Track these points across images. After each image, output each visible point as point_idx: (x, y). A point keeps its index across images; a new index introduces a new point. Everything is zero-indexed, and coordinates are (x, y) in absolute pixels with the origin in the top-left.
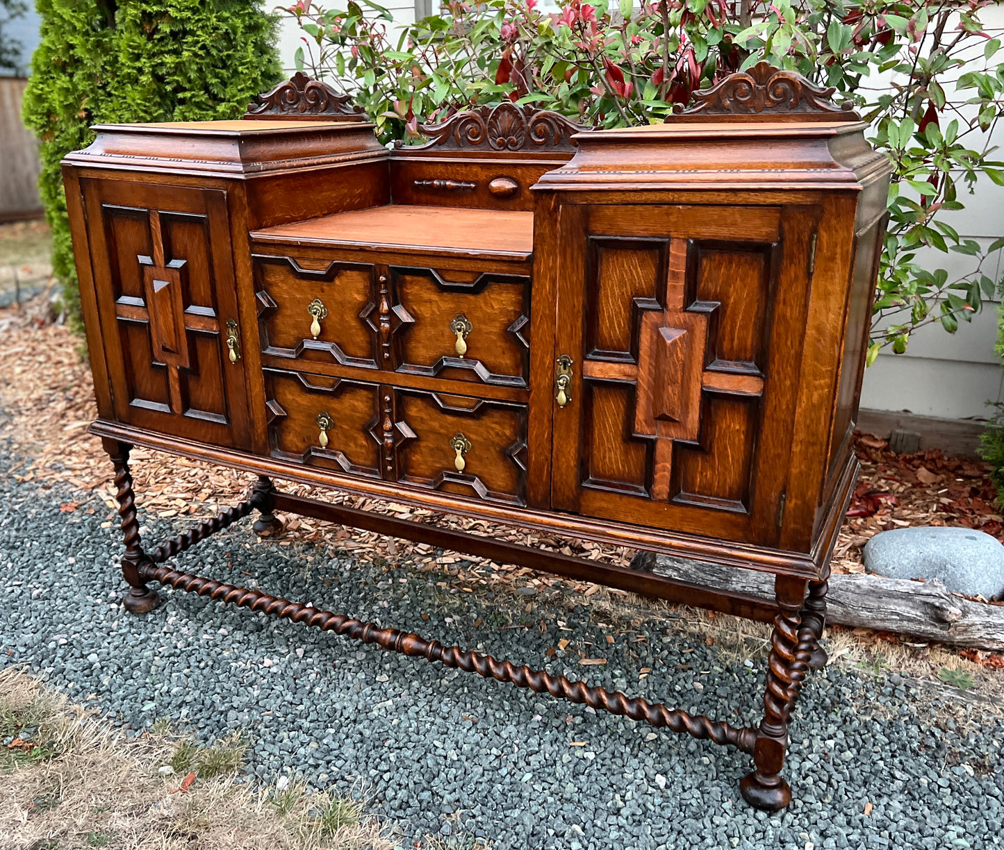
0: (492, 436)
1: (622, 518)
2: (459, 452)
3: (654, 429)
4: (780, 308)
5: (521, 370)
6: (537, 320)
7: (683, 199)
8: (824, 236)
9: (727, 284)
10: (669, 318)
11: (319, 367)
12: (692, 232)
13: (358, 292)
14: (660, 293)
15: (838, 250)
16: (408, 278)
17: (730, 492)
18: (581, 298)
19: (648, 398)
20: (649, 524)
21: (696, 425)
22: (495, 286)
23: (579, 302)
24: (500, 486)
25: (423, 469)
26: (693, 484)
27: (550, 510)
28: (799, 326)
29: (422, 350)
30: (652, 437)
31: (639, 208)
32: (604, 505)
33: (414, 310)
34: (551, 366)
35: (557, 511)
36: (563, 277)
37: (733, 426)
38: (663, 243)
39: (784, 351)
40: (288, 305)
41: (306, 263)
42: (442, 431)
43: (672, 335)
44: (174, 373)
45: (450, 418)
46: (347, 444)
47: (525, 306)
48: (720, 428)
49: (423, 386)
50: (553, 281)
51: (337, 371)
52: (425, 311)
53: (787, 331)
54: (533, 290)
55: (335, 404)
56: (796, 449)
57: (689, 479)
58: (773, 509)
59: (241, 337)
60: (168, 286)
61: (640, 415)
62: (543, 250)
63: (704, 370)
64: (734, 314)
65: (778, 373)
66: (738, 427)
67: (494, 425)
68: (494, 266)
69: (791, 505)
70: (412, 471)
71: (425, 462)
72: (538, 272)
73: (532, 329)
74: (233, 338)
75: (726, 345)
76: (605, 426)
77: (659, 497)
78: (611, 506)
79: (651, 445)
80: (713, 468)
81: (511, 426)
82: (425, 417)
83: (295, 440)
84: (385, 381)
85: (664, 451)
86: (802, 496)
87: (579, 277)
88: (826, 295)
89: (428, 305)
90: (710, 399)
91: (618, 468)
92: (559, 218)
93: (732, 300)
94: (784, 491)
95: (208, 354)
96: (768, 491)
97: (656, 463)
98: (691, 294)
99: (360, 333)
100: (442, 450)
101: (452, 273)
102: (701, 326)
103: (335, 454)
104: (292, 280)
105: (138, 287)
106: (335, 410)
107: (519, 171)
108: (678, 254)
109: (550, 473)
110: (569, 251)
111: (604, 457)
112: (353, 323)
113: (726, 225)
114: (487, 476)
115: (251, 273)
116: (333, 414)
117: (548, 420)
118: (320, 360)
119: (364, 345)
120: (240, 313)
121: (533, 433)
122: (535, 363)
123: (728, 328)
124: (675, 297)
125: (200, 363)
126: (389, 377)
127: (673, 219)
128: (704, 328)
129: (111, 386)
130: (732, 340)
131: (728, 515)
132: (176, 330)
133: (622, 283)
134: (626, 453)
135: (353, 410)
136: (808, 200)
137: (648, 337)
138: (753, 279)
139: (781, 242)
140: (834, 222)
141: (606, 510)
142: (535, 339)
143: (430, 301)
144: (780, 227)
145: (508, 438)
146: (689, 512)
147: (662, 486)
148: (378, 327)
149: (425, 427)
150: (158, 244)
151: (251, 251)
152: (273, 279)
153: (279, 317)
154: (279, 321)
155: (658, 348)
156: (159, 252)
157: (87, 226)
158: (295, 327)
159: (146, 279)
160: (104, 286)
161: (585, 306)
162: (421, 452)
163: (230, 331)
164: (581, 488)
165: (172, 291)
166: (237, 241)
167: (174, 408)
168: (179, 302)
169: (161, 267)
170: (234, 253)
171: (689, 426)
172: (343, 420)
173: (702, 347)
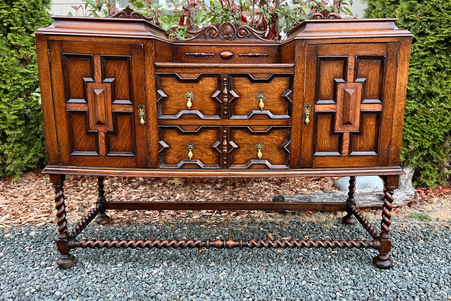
0: (274, 142)
1: (330, 166)
2: (259, 150)
3: (343, 128)
4: (387, 79)
5: (287, 112)
6: (295, 90)
7: (354, 41)
8: (402, 52)
9: (368, 71)
10: (349, 85)
11: (190, 122)
12: (356, 53)
13: (211, 86)
14: (345, 77)
15: (406, 57)
16: (236, 78)
17: (370, 149)
18: (314, 80)
19: (340, 117)
20: (341, 166)
21: (358, 124)
22: (276, 79)
23: (313, 82)
24: (277, 162)
25: (241, 160)
26: (357, 148)
27: (301, 168)
28: (394, 84)
29: (242, 109)
30: (342, 132)
31: (337, 45)
32: (323, 162)
33: (239, 92)
34: (302, 108)
35: (303, 168)
36: (307, 73)
37: (371, 122)
38: (347, 58)
39: (389, 93)
40: (173, 95)
41: (186, 75)
42: (251, 143)
43: (351, 91)
44: (102, 135)
45: (255, 136)
46: (202, 156)
47: (291, 85)
48: (366, 125)
49: (243, 124)
50: (303, 74)
51: (199, 122)
52: (244, 92)
53: (390, 87)
54: (295, 78)
55: (197, 138)
56: (394, 128)
57: (355, 146)
58: (386, 152)
59: (146, 112)
60: (103, 91)
61: (337, 123)
62: (299, 62)
63: (361, 103)
64: (371, 82)
65: (387, 102)
66: (372, 124)
67: (275, 137)
68: (278, 70)
69: (392, 149)
70: (236, 162)
71: (242, 158)
72: (297, 72)
73: (294, 94)
74: (142, 112)
75: (368, 94)
76: (322, 130)
77: (345, 155)
78: (326, 162)
79: (341, 135)
81: (283, 136)
82: (243, 138)
83: (173, 158)
84: (224, 124)
85: (346, 136)
86: (396, 145)
87: (313, 72)
88: (403, 72)
90: (364, 114)
91: (328, 147)
92: (306, 50)
93: (370, 77)
94: (390, 144)
95: (125, 123)
96: (384, 145)
97: (343, 142)
98: (356, 76)
99: (212, 104)
100: (250, 151)
101: (258, 75)
102: (360, 87)
103: (196, 161)
104: (176, 84)
105: (82, 93)
106: (196, 141)
107: (233, 48)
108: (351, 62)
109: (300, 153)
110: (310, 63)
111: (322, 143)
112: (208, 100)
113: (369, 50)
114: (271, 159)
115: (154, 82)
116: (195, 143)
117: (300, 131)
118: (190, 118)
119: (213, 109)
120: (147, 100)
121: (293, 136)
122: (294, 108)
123: (368, 88)
124: (350, 77)
125: (119, 128)
126: (226, 122)
127: (350, 48)
128: (361, 88)
129: (59, 147)
130: (370, 92)
131: (370, 157)
132: (106, 113)
133: (330, 74)
134: (331, 140)
135: (206, 140)
136: (396, 40)
137: (340, 93)
138: (377, 69)
139: (387, 55)
140: (404, 47)
141: (323, 164)
142: (295, 98)
143: (247, 88)
144: (387, 49)
145: (282, 141)
146: (356, 159)
147: (345, 151)
148: (222, 100)
149: (242, 142)
150: (98, 71)
151: (155, 72)
152: (166, 84)
153: (168, 101)
154: (168, 103)
155: (344, 96)
156: (98, 75)
157: (50, 64)
158: (177, 105)
159: (89, 89)
160: (59, 95)
161: (316, 83)
162: (240, 154)
163: (140, 110)
164: (313, 157)
165: (105, 94)
166: (147, 67)
167: (101, 152)
168: (109, 99)
169: (99, 82)
170: (145, 73)
171: (356, 126)
172: (200, 145)
173: (361, 95)
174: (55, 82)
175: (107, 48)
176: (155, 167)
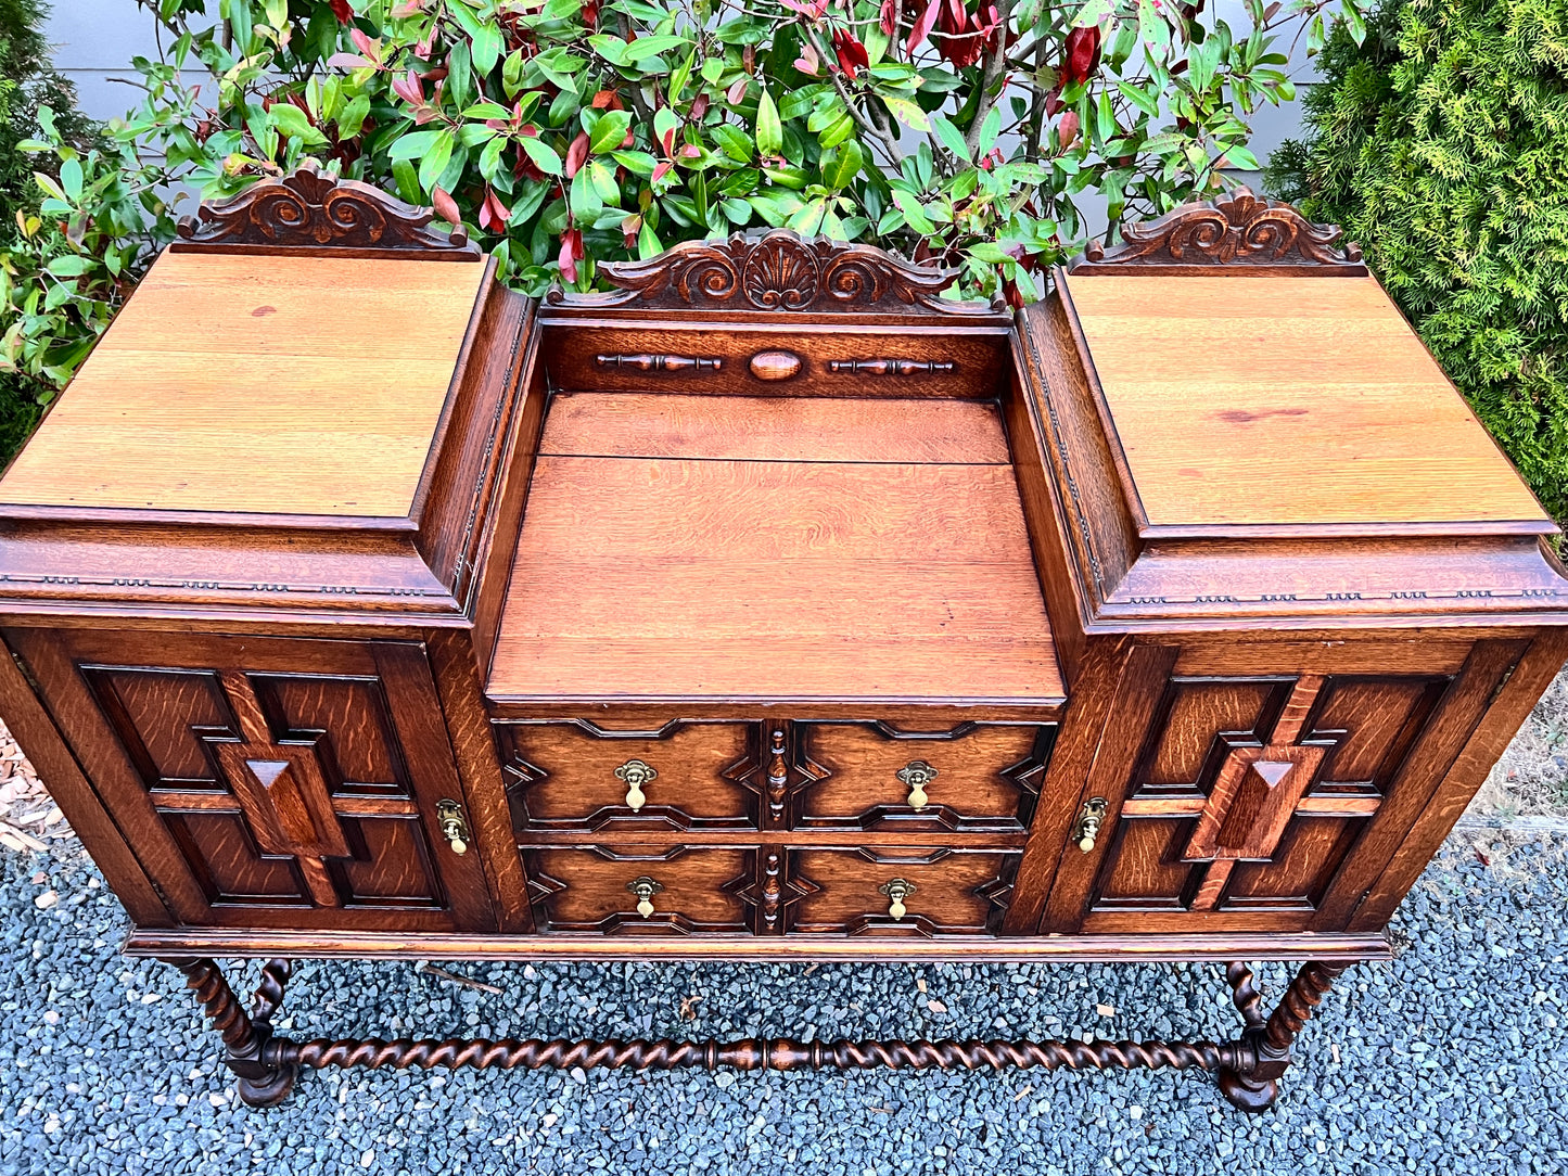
0: (955, 879)
1: (1141, 930)
2: (897, 901)
3: (1213, 854)
4: (1429, 738)
5: (1015, 810)
6: (1058, 766)
7: (1338, 637)
8: (1525, 668)
9: (1364, 711)
10: (1272, 752)
11: (640, 837)
12: (1334, 668)
13: (720, 749)
14: (1265, 731)
15: (1538, 681)
16: (825, 729)
17: (1296, 892)
18: (1138, 742)
19: (1213, 826)
20: (1178, 930)
22: (988, 732)
23: (1133, 746)
24: (958, 921)
25: (829, 916)
26: (1249, 886)
27: (1037, 934)
28: (1451, 751)
29: (838, 802)
30: (1208, 861)
31: (1261, 646)
32: (1119, 922)
33: (831, 763)
34: (1072, 809)
35: (1046, 934)
36: (1115, 723)
37: (1321, 836)
38: (1288, 682)
39: (1422, 772)
40: (570, 770)
41: (615, 723)
42: (868, 880)
43: (1272, 772)
44: (314, 865)
45: (883, 867)
46: (687, 906)
47: (1040, 754)
48: (1302, 840)
49: (843, 842)
51: (675, 838)
52: (852, 761)
53: (1432, 757)
54: (1060, 736)
55: (669, 869)
56: (1401, 854)
57: (1244, 888)
58: (1350, 903)
59: (471, 819)
60: (289, 769)
61: (1197, 841)
62: (1088, 696)
63: (1302, 798)
64: (1362, 739)
65: (1405, 793)
66: (1325, 838)
67: (959, 869)
68: (995, 715)
69: (1373, 898)
70: (808, 919)
71: (832, 909)
72: (1074, 719)
73: (1049, 775)
74: (453, 820)
75: (1338, 768)
76: (1136, 853)
77: (1201, 909)
78: (1128, 922)
79: (1200, 872)
80: (1279, 875)
81: (988, 867)
82: (839, 869)
83: (586, 910)
84: (770, 841)
85: (1220, 870)
86: (1390, 889)
87: (1141, 720)
89: (860, 755)
90: (1297, 823)
91: (1146, 888)
92: (1125, 662)
93: (1363, 727)
94: (1370, 888)
95: (391, 838)
96: (1347, 889)
97: (1204, 880)
98: (1308, 732)
99: (724, 791)
100: (865, 898)
101: (912, 723)
102: (1314, 759)
103: (665, 918)
104: (579, 743)
106: (664, 874)
107: (806, 341)
108: (1304, 692)
110: (1132, 696)
111: (1128, 879)
112: (710, 782)
113: (1389, 660)
114: (938, 915)
115: (488, 742)
116: (664, 879)
117: (1054, 859)
118: (641, 829)
119: (730, 805)
120: (465, 791)
121: (1027, 872)
122: (1046, 808)
123: (1347, 756)
124: (1287, 729)
125: (373, 847)
126: (779, 837)
127: (1311, 656)
128: (1317, 760)
129: (160, 889)
130: (1349, 764)
132: (315, 819)
133: (1205, 719)
134: (1161, 872)
135: (700, 871)
137: (1232, 773)
138: (1403, 706)
139: (1461, 674)
141: (1119, 926)
142: (1049, 786)
143: (864, 750)
144: (1468, 658)
145: (981, 877)
146: (1236, 916)
147: (1206, 899)
148: (764, 789)
149: (837, 878)
150: (248, 713)
151: (489, 715)
152: (536, 742)
153: (552, 786)
154: (552, 790)
155: (1244, 781)
156: (254, 724)
157: (40, 696)
158: (586, 794)
159: (227, 758)
160: (108, 774)
161: (1142, 748)
162: (826, 901)
163: (446, 813)
164: (1086, 913)
165: (298, 772)
166: (453, 705)
167: (320, 901)
168: (317, 783)
169: (262, 744)
170: (446, 720)
171: (1263, 846)
172: (683, 882)
173: (1309, 776)
174: (79, 741)
175: (266, 653)
176: (523, 929)
